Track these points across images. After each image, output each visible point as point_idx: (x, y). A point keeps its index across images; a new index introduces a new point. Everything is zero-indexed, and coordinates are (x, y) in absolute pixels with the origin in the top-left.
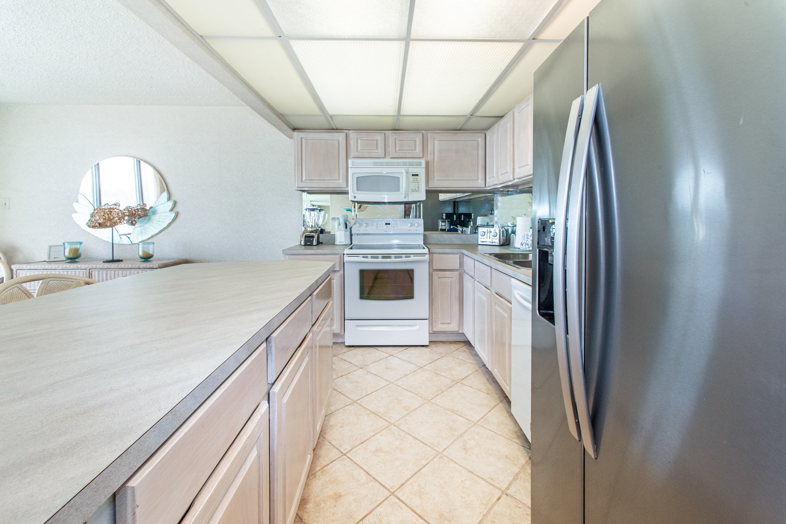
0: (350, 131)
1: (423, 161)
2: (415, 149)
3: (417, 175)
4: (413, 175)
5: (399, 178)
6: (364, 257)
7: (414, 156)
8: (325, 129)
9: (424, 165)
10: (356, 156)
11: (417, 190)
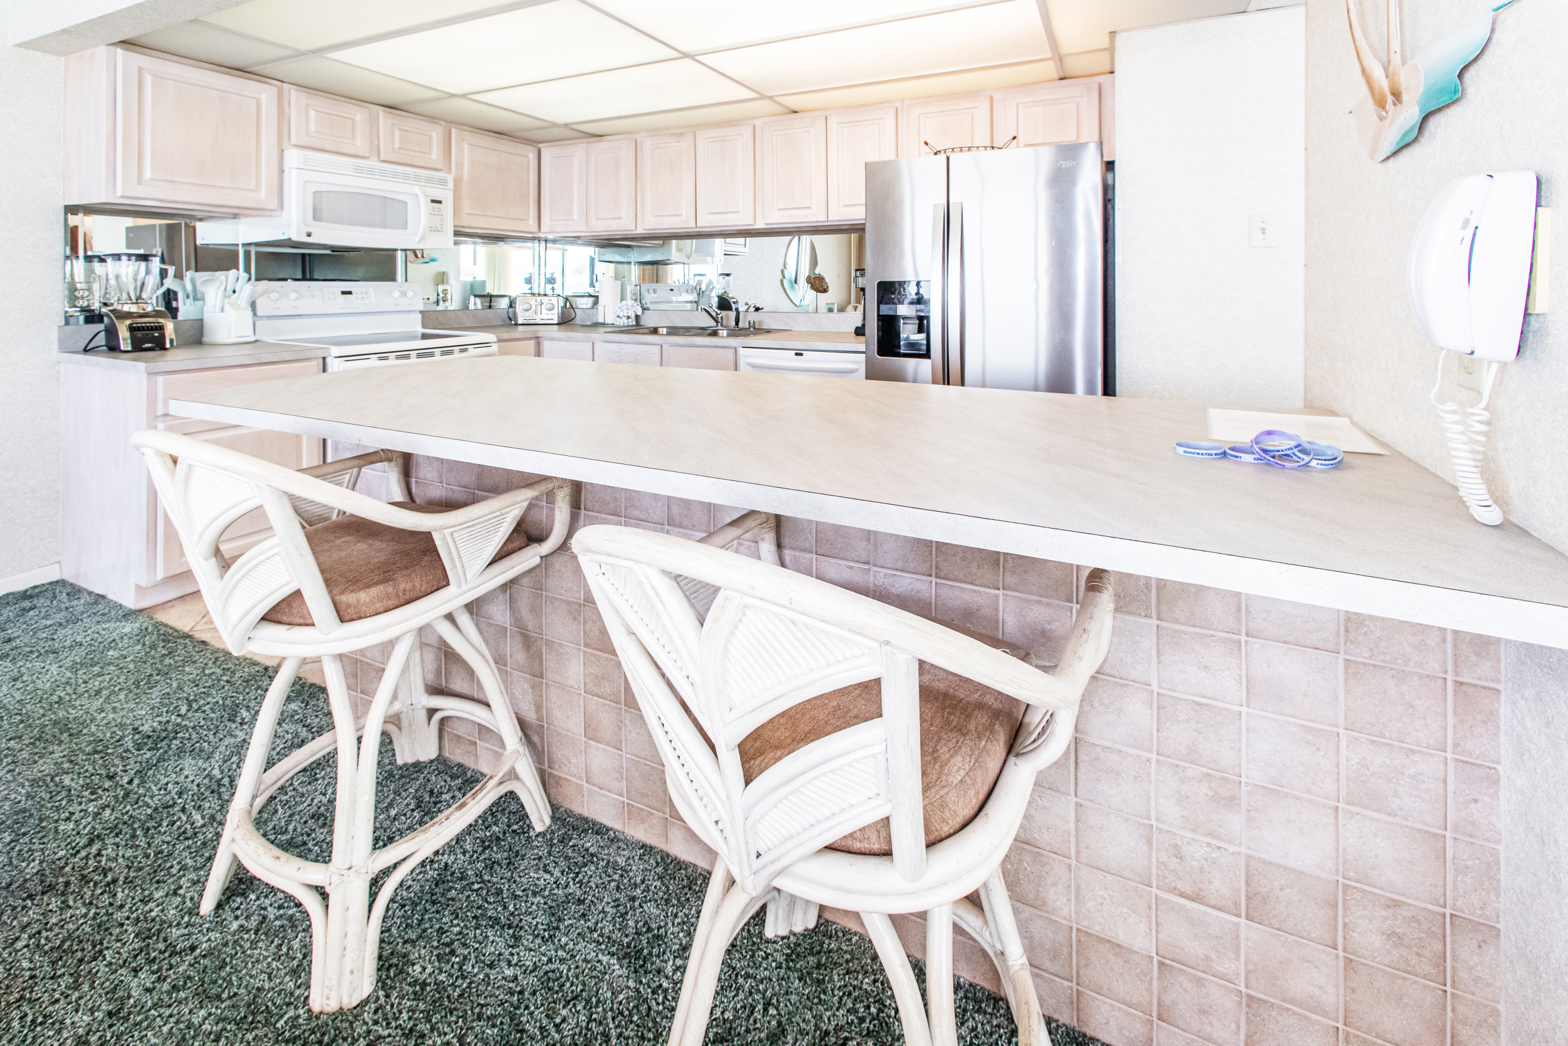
0: (284, 84)
1: (450, 179)
2: (430, 153)
3: (440, 202)
4: (433, 201)
5: (406, 203)
6: (381, 359)
7: (429, 166)
8: (220, 63)
9: (451, 185)
10: (304, 144)
11: (439, 229)
